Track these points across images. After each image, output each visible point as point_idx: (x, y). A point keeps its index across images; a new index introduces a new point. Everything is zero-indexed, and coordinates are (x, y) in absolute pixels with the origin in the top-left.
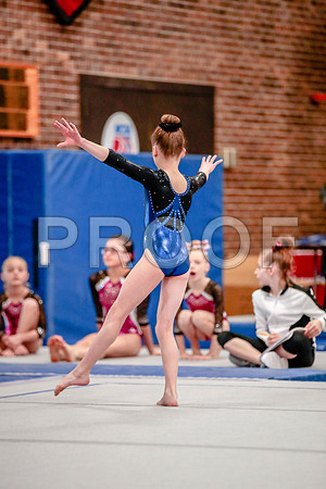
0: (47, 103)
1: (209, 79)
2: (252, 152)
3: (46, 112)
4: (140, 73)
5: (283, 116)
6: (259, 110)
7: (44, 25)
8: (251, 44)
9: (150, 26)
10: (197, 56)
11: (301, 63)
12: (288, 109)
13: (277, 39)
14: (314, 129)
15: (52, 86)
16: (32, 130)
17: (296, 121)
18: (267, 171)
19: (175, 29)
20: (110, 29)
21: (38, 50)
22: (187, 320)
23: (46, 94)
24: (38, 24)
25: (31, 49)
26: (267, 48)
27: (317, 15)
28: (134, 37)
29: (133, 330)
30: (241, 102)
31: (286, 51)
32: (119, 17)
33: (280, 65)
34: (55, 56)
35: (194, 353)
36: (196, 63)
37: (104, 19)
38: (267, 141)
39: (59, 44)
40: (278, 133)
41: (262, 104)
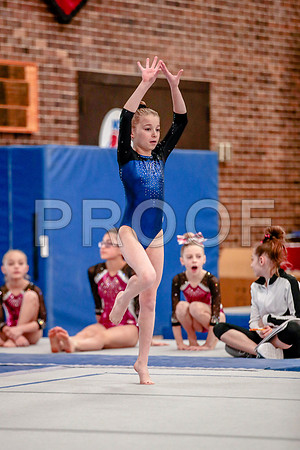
0: (45, 100)
1: (205, 76)
2: (247, 148)
3: (45, 108)
6: (253, 106)
7: (44, 23)
8: (246, 40)
9: (147, 24)
10: (193, 53)
11: (294, 60)
13: (271, 36)
15: (52, 83)
16: (32, 126)
17: (289, 116)
18: (262, 165)
19: (171, 27)
20: (107, 27)
21: (37, 48)
22: (184, 311)
23: (45, 91)
24: (37, 22)
25: (31, 47)
26: (262, 45)
28: (132, 35)
29: (131, 322)
30: (234, 98)
32: (116, 16)
34: (54, 53)
35: (191, 344)
36: (192, 60)
39: (57, 42)
40: (271, 128)
41: (256, 99)
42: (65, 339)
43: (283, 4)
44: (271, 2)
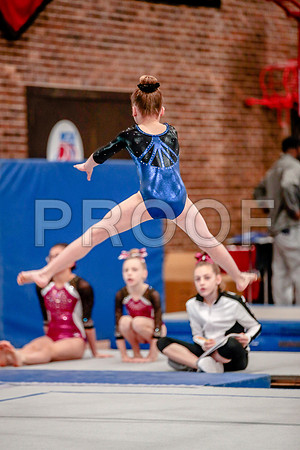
2: (190, 155)
4: (83, 84)
5: (219, 120)
6: (196, 115)
8: (188, 53)
9: (92, 39)
10: (137, 66)
11: (235, 70)
13: (212, 48)
14: (248, 132)
18: (203, 172)
19: (116, 41)
20: (54, 43)
22: (127, 326)
26: (202, 57)
27: (249, 25)
28: (77, 49)
29: (77, 334)
30: (178, 108)
32: (62, 32)
33: (214, 72)
34: (2, 69)
35: (135, 356)
37: (48, 34)
39: (6, 58)
40: (213, 136)
41: (198, 109)
42: (12, 353)
43: (223, 18)
44: (211, 16)
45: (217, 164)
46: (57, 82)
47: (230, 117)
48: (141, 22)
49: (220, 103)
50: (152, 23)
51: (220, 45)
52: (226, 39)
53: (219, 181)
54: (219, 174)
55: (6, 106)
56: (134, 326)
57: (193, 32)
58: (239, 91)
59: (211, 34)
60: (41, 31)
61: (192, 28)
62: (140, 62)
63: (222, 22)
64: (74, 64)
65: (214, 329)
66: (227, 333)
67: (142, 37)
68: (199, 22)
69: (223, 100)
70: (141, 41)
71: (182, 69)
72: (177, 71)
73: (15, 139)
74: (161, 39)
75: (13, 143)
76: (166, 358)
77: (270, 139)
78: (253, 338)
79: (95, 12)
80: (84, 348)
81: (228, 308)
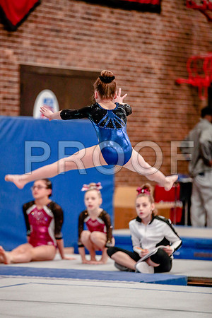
1: (108, 68)
4: (61, 64)
5: (157, 93)
6: (140, 89)
8: (136, 45)
9: (68, 32)
10: (100, 53)
11: (169, 58)
12: (160, 88)
13: (154, 42)
14: (177, 102)
15: (2, 72)
17: (165, 96)
18: (145, 130)
19: (85, 35)
20: (41, 34)
22: (87, 238)
26: (147, 48)
27: (181, 26)
28: (57, 40)
29: (50, 243)
30: (128, 84)
31: (159, 50)
32: (47, 27)
33: (155, 59)
34: (3, 52)
35: (91, 259)
36: (99, 58)
38: (145, 110)
39: (7, 44)
40: (152, 105)
41: (142, 85)
42: (3, 255)
43: (162, 20)
44: (154, 19)
45: (154, 125)
46: (42, 62)
47: (165, 91)
48: (104, 22)
49: (158, 81)
50: (112, 23)
51: (160, 40)
52: (164, 36)
53: (155, 136)
54: (156, 132)
55: (6, 78)
56: (92, 238)
57: (140, 30)
58: (172, 73)
59: (154, 32)
60: (32, 25)
61: (140, 27)
62: (102, 50)
63: (161, 23)
64: (55, 50)
65: (148, 242)
66: (157, 245)
67: (104, 32)
68: (145, 23)
69: (160, 79)
70: (103, 35)
71: (132, 56)
72: (128, 58)
73: (11, 102)
74: (118, 34)
75: (9, 105)
76: (113, 262)
77: (193, 108)
78: (176, 250)
79: (71, 14)
80: (55, 253)
81: (159, 227)
